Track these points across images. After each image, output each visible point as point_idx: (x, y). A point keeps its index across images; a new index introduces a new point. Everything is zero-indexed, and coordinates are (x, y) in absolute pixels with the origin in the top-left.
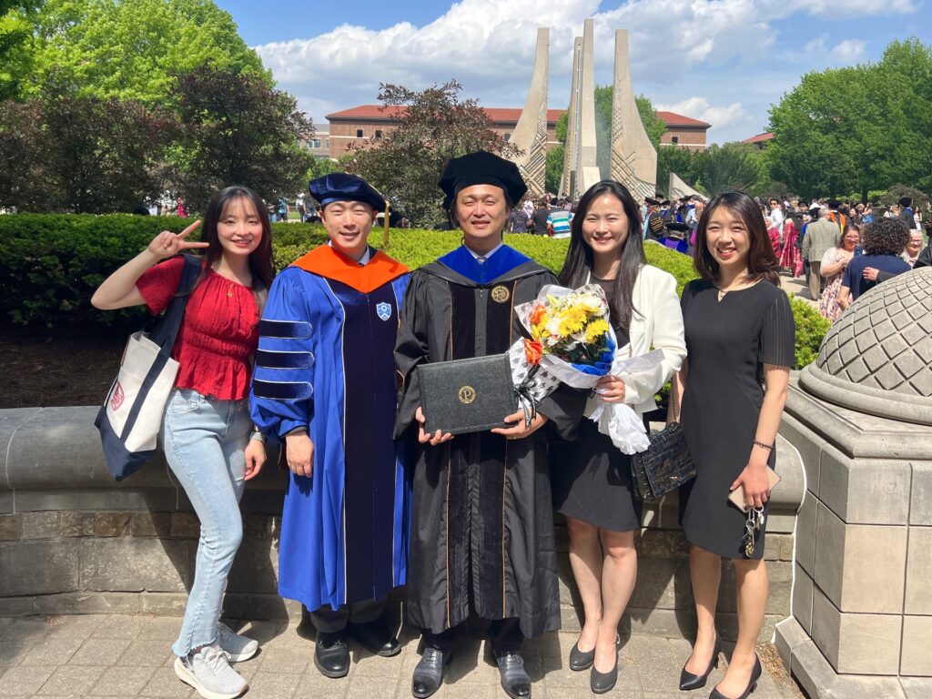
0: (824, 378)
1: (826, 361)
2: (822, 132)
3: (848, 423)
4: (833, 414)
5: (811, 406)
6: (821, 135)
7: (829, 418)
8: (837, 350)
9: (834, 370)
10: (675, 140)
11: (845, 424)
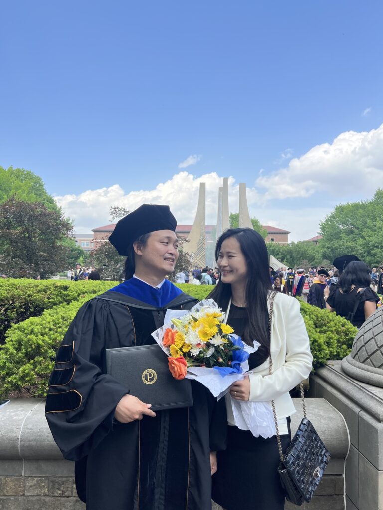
0: (356, 365)
1: (357, 354)
2: (346, 234)
3: (374, 397)
4: (363, 390)
5: (349, 384)
6: (346, 236)
7: (361, 393)
8: (363, 346)
9: (362, 360)
10: (272, 239)
11: (372, 397)
